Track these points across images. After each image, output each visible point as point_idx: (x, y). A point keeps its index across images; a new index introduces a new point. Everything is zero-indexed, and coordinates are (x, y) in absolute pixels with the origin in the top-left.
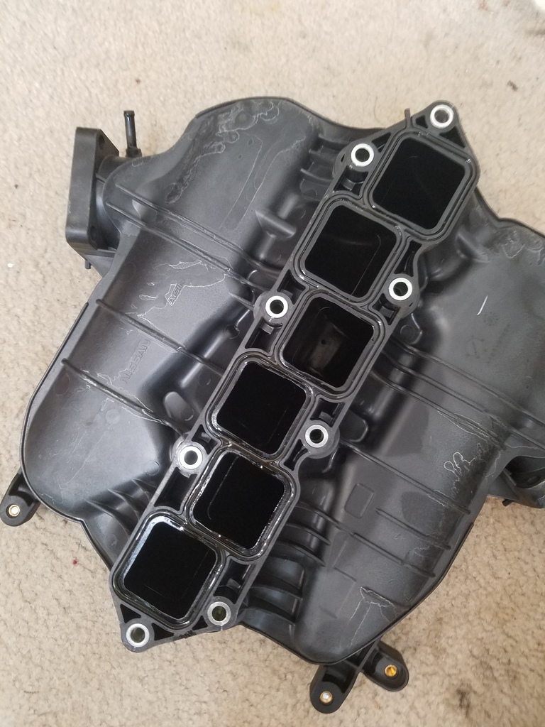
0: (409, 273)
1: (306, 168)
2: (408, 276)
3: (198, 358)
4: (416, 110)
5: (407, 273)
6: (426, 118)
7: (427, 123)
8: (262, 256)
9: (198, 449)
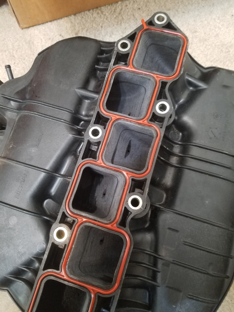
0: (165, 98)
1: (98, 65)
2: (165, 100)
3: (57, 175)
4: (146, 19)
5: (164, 98)
6: (153, 22)
7: (154, 24)
8: (84, 113)
9: (64, 228)
